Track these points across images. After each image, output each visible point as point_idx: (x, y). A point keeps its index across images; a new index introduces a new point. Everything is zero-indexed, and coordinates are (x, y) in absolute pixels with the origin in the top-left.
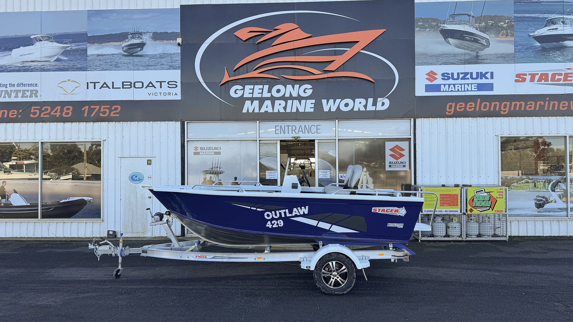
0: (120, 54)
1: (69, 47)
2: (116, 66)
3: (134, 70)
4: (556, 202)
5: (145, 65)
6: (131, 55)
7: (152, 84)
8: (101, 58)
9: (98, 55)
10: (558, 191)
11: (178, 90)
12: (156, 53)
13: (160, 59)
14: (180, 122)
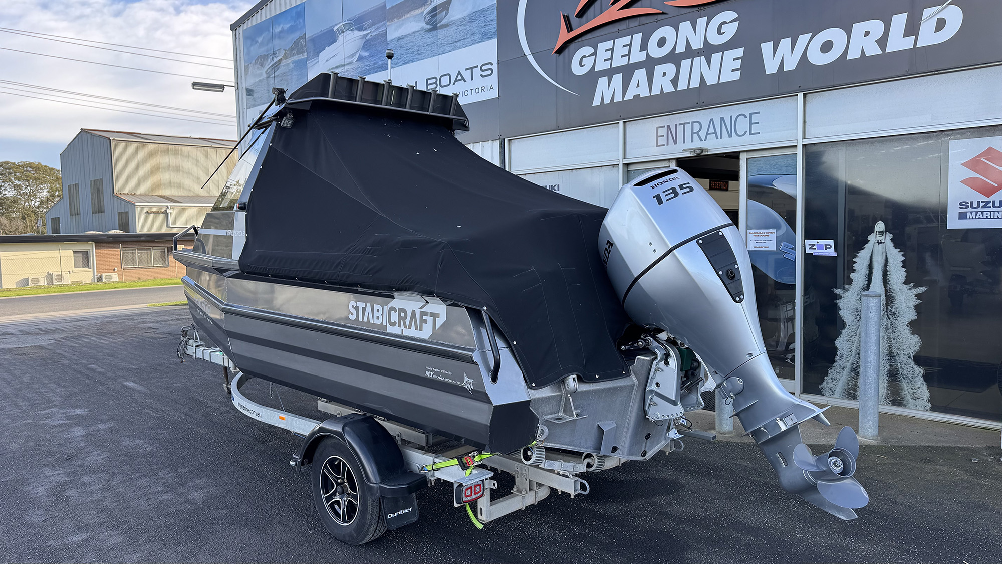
0: (422, 29)
1: (368, 33)
2: (419, 52)
3: (439, 54)
5: (452, 41)
6: (434, 27)
7: (462, 76)
8: (402, 42)
9: (399, 39)
11: (494, 80)
12: (465, 14)
13: (470, 24)
14: (498, 141)
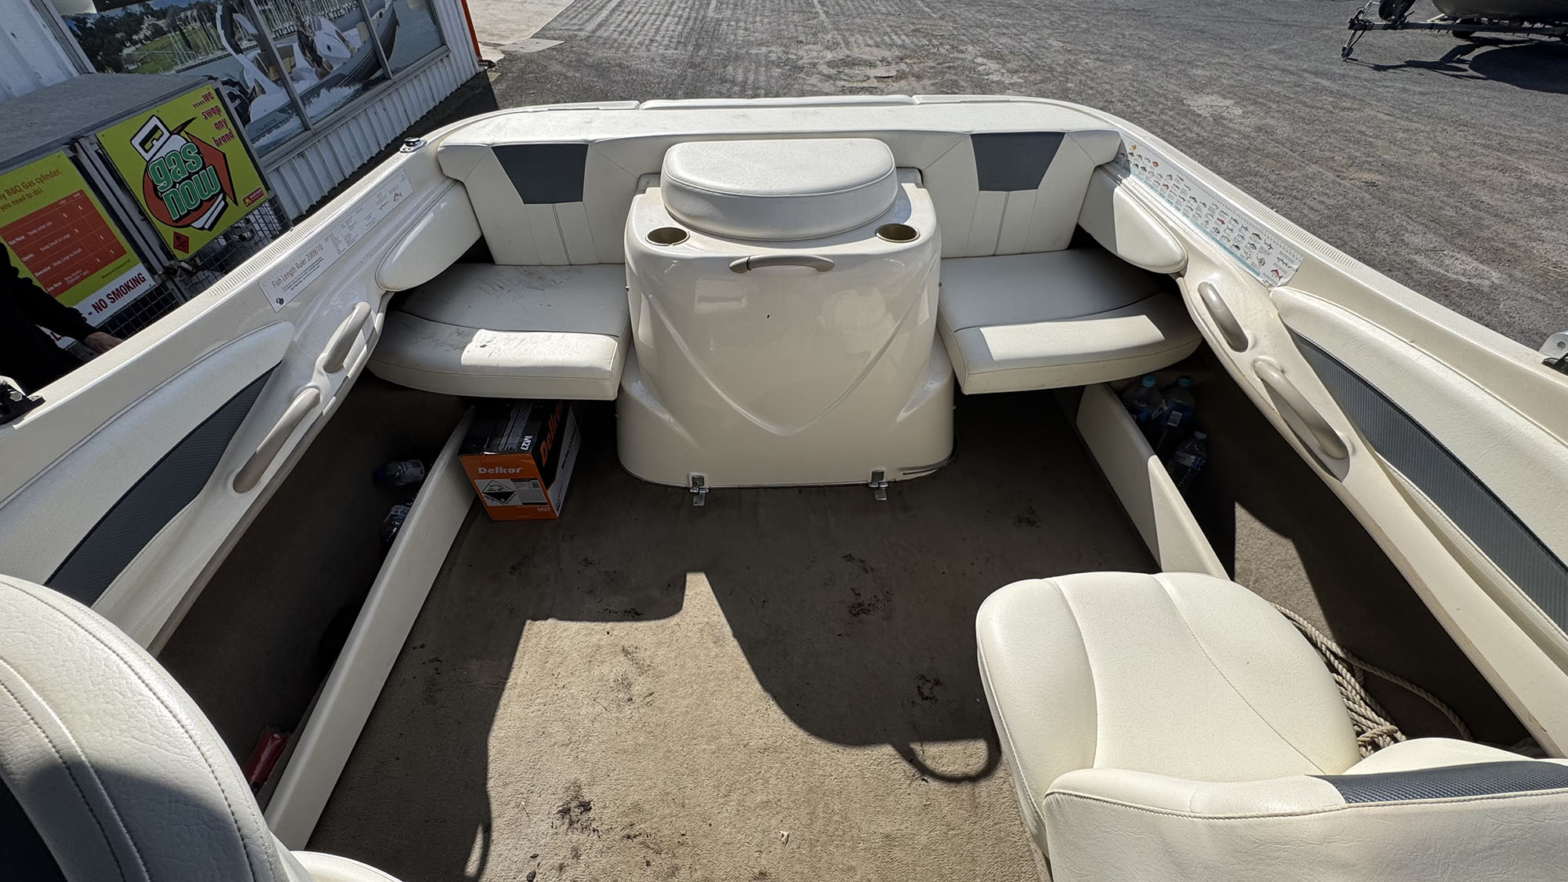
4: (263, 92)
10: (247, 49)
